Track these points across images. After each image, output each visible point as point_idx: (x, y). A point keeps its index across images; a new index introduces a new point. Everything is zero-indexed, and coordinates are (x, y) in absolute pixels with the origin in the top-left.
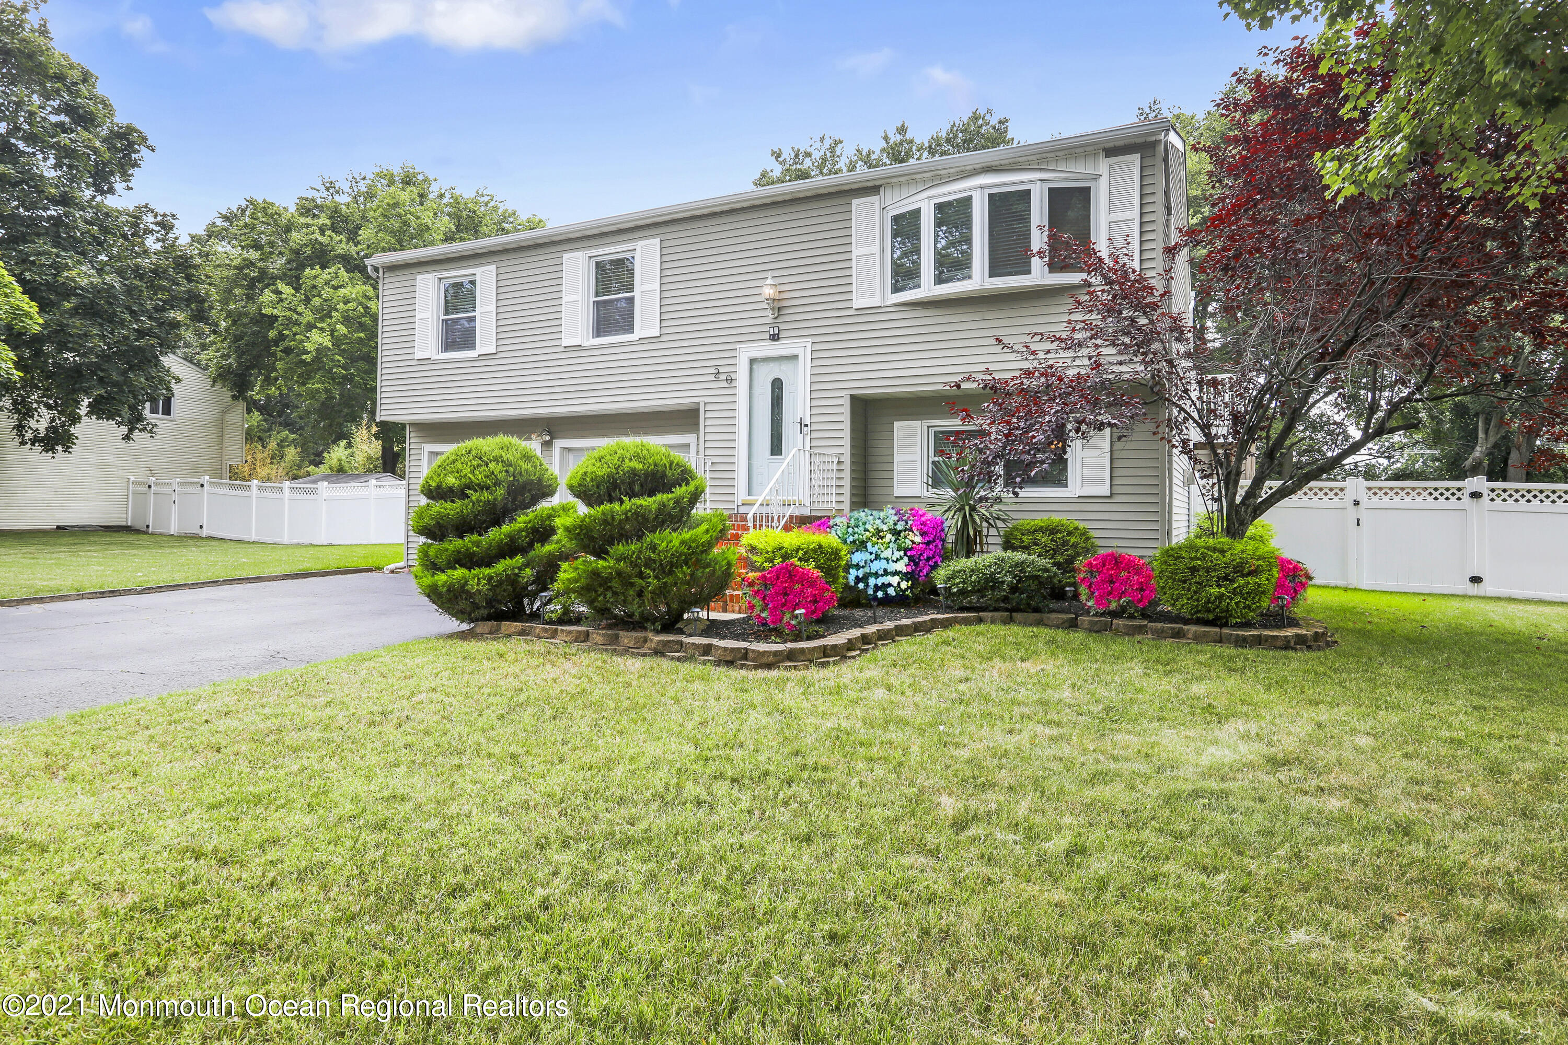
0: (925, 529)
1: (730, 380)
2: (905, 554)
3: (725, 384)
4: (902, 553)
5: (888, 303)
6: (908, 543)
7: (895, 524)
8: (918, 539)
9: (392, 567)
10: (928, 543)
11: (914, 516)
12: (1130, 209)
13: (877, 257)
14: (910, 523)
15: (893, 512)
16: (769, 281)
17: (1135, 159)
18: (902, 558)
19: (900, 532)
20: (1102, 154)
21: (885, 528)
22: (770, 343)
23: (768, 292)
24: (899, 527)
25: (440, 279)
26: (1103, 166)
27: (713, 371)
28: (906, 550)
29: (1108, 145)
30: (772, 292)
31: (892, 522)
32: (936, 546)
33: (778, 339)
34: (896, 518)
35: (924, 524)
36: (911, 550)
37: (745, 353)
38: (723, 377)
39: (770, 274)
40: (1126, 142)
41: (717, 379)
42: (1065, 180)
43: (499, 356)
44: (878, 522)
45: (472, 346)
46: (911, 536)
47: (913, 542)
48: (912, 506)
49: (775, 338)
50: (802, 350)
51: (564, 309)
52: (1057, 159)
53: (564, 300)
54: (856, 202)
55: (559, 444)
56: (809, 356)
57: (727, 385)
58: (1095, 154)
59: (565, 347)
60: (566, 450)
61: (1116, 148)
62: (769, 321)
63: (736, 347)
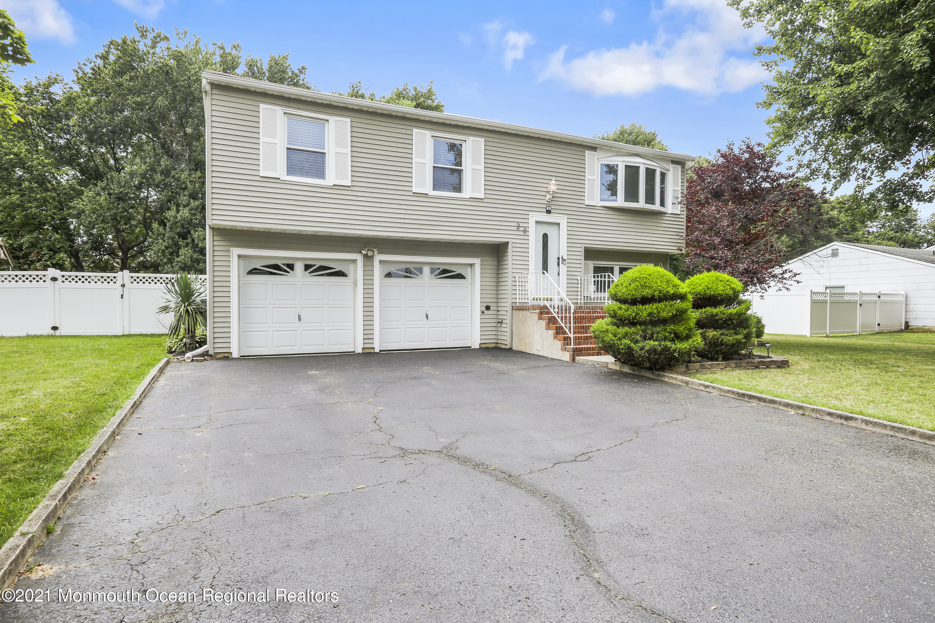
1: (525, 231)
3: (522, 233)
5: (599, 205)
9: (189, 355)
12: (678, 186)
13: (596, 181)
16: (553, 182)
17: (680, 167)
20: (670, 163)
22: (546, 214)
23: (553, 187)
25: (284, 113)
26: (671, 167)
27: (516, 224)
29: (673, 160)
30: (554, 188)
37: (534, 217)
38: (522, 229)
39: (554, 178)
40: (679, 160)
41: (518, 230)
42: (662, 169)
43: (352, 188)
45: (320, 175)
49: (549, 212)
50: (563, 221)
51: (414, 167)
52: (658, 159)
53: (414, 161)
54: (587, 152)
55: (378, 257)
56: (566, 224)
57: (523, 234)
58: (668, 161)
59: (414, 193)
60: (381, 262)
61: (675, 162)
62: (545, 202)
63: (530, 213)
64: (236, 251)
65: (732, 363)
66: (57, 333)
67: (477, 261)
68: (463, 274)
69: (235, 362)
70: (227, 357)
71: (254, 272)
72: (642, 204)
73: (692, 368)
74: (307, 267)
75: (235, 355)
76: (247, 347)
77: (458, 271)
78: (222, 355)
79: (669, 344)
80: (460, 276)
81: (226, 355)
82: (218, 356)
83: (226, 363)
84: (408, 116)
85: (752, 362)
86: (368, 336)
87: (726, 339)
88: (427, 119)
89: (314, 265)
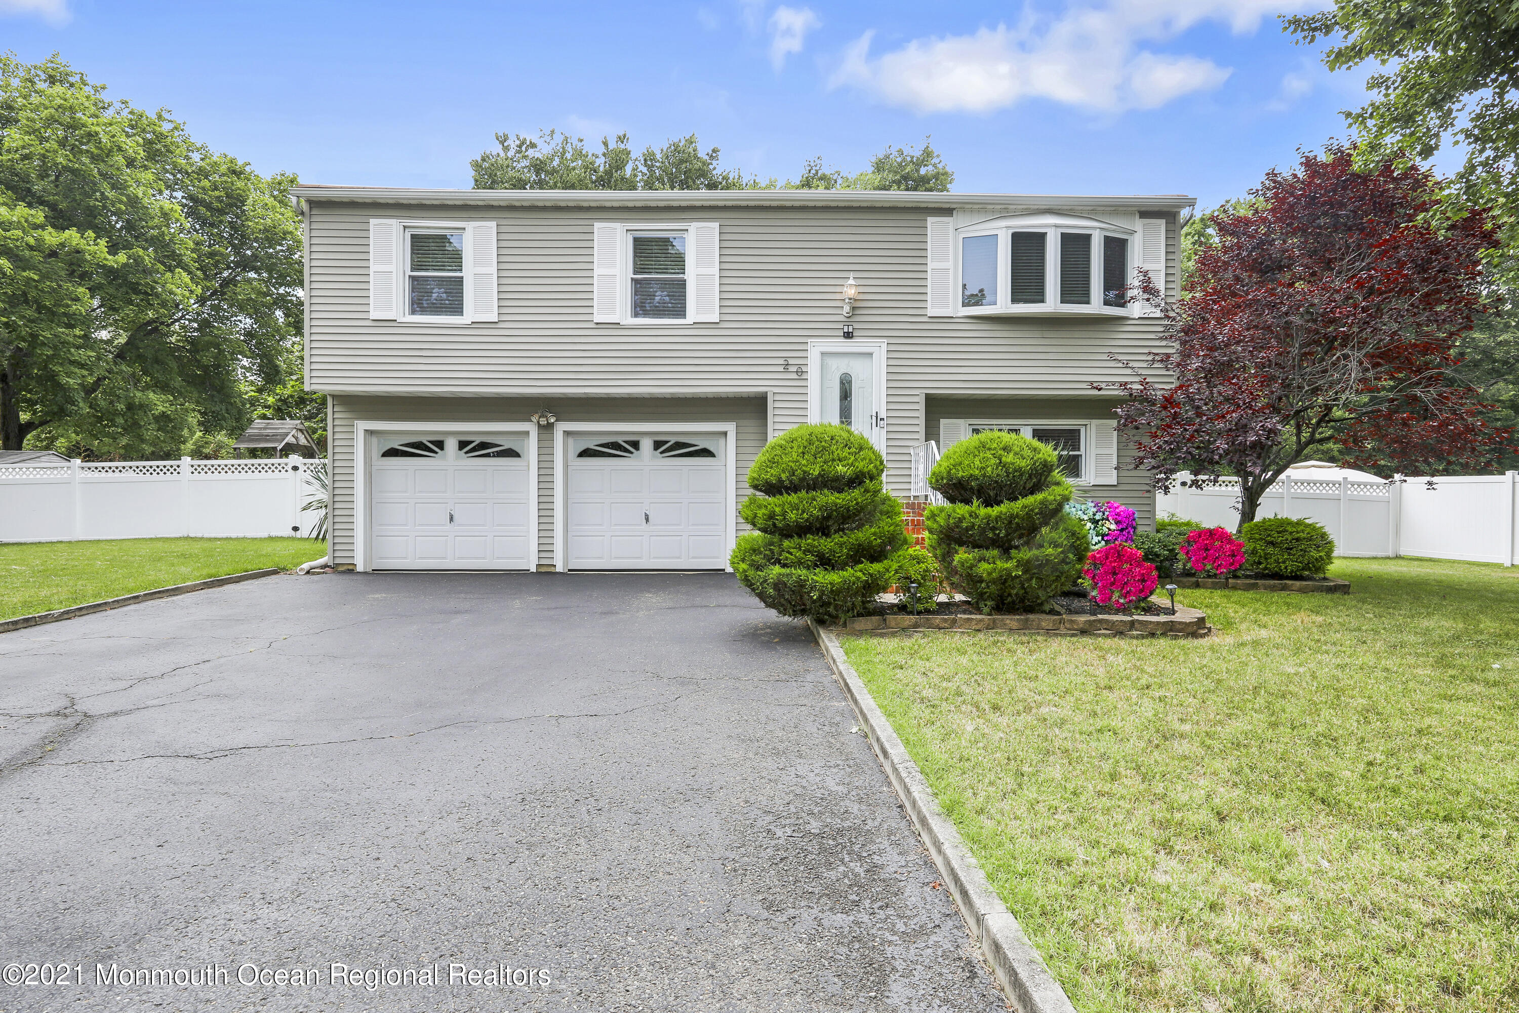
0: (1119, 519)
1: (800, 372)
2: (1103, 539)
3: (795, 376)
4: (1100, 538)
5: (960, 315)
6: (1105, 530)
7: (1094, 515)
8: (1113, 527)
9: (306, 566)
10: (1122, 530)
11: (1110, 508)
12: (1158, 261)
13: (951, 272)
14: (1107, 513)
15: (1093, 505)
16: (851, 282)
17: (1162, 222)
18: (1099, 542)
19: (1099, 521)
20: (1137, 216)
21: (1086, 518)
22: (842, 340)
23: (851, 292)
24: (1098, 517)
25: (405, 227)
26: (1138, 225)
27: (781, 361)
28: (1103, 536)
29: (1143, 209)
30: (853, 292)
31: (1091, 513)
32: (1129, 532)
33: (852, 337)
34: (1095, 510)
35: (1118, 514)
36: (1107, 535)
37: (815, 349)
38: (794, 369)
39: (852, 275)
40: (1157, 209)
41: (786, 370)
42: (1114, 231)
43: (501, 325)
44: (1080, 513)
45: (457, 309)
46: (1108, 524)
47: (1109, 529)
48: (1107, 500)
49: (848, 335)
50: (880, 349)
51: (595, 283)
52: (1103, 213)
53: (596, 273)
54: (931, 220)
55: (561, 427)
56: (884, 355)
57: (797, 377)
58: (1132, 214)
59: (597, 324)
60: (567, 433)
61: (1148, 212)
62: (842, 318)
63: (809, 341)
64: (362, 426)
65: (1012, 620)
66: (298, 534)
67: (730, 427)
68: (711, 449)
69: (359, 577)
70: (350, 571)
71: (392, 453)
72: (1053, 305)
73: (893, 624)
74: (462, 445)
75: (360, 568)
76: (381, 558)
77: (702, 444)
78: (345, 567)
79: (802, 572)
80: (706, 453)
81: (351, 567)
82: (341, 569)
83: (347, 577)
84: (585, 204)
85: (1072, 621)
86: (545, 549)
87: (984, 568)
88: (616, 204)
89: (473, 442)
